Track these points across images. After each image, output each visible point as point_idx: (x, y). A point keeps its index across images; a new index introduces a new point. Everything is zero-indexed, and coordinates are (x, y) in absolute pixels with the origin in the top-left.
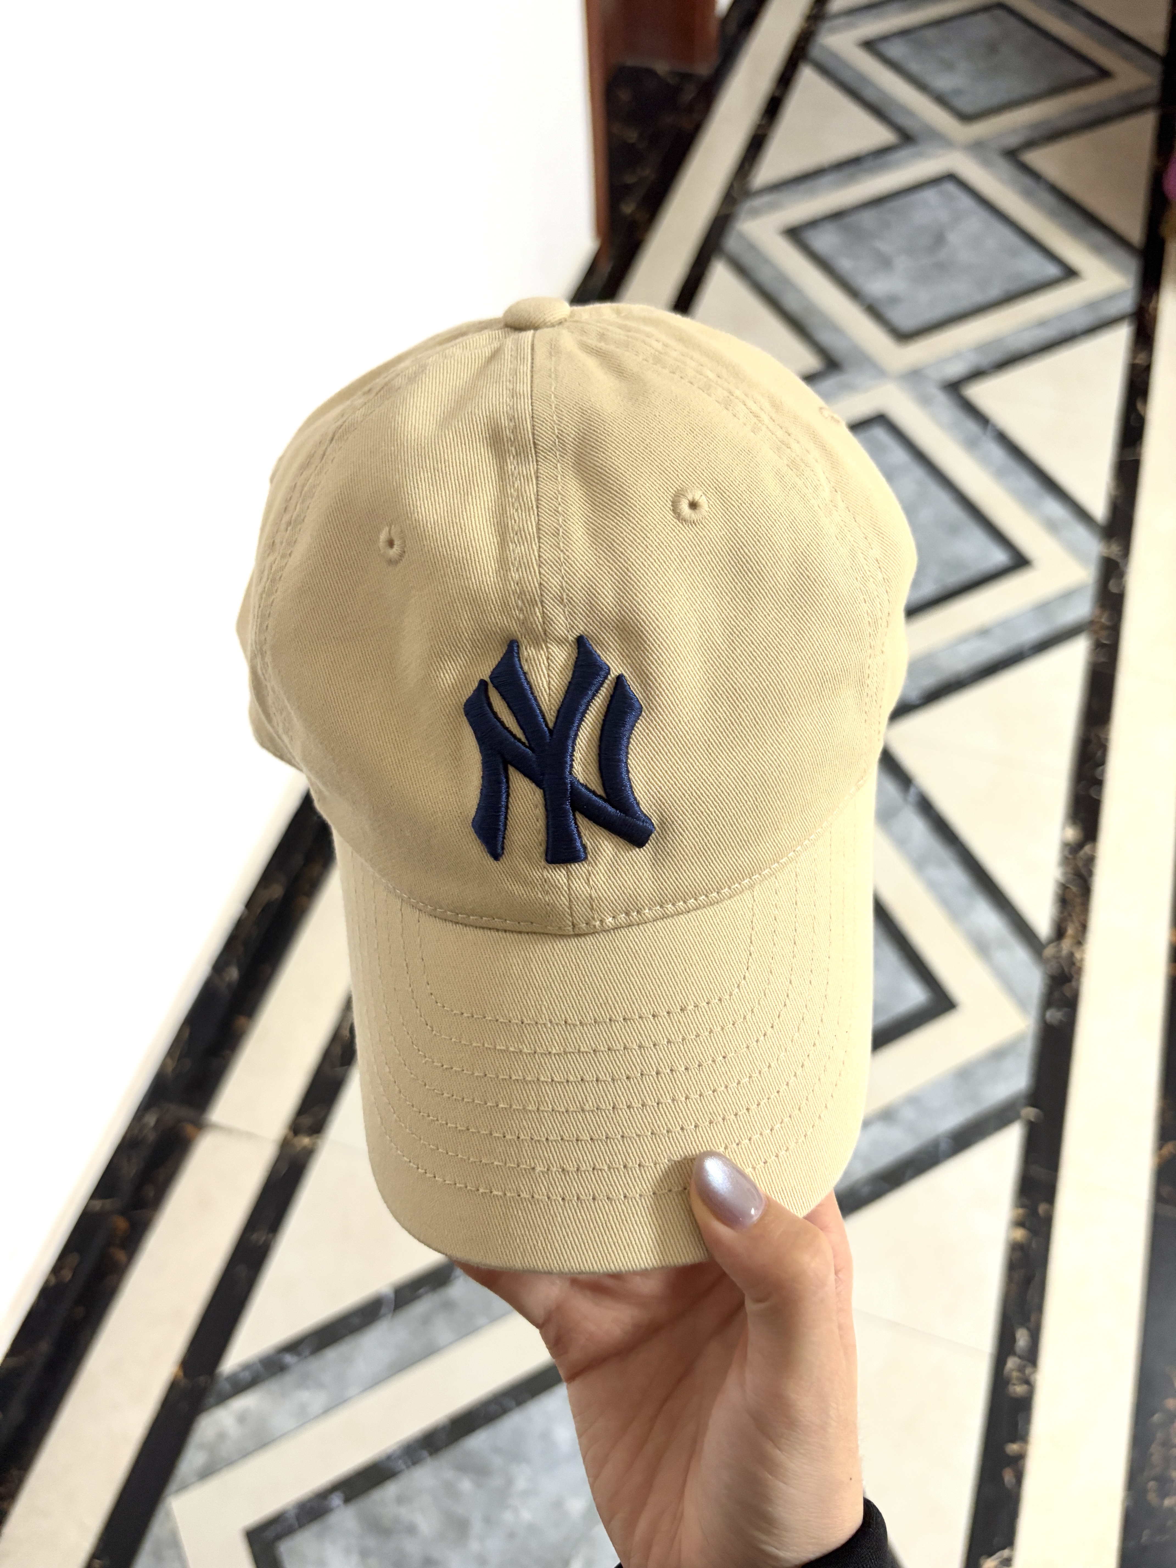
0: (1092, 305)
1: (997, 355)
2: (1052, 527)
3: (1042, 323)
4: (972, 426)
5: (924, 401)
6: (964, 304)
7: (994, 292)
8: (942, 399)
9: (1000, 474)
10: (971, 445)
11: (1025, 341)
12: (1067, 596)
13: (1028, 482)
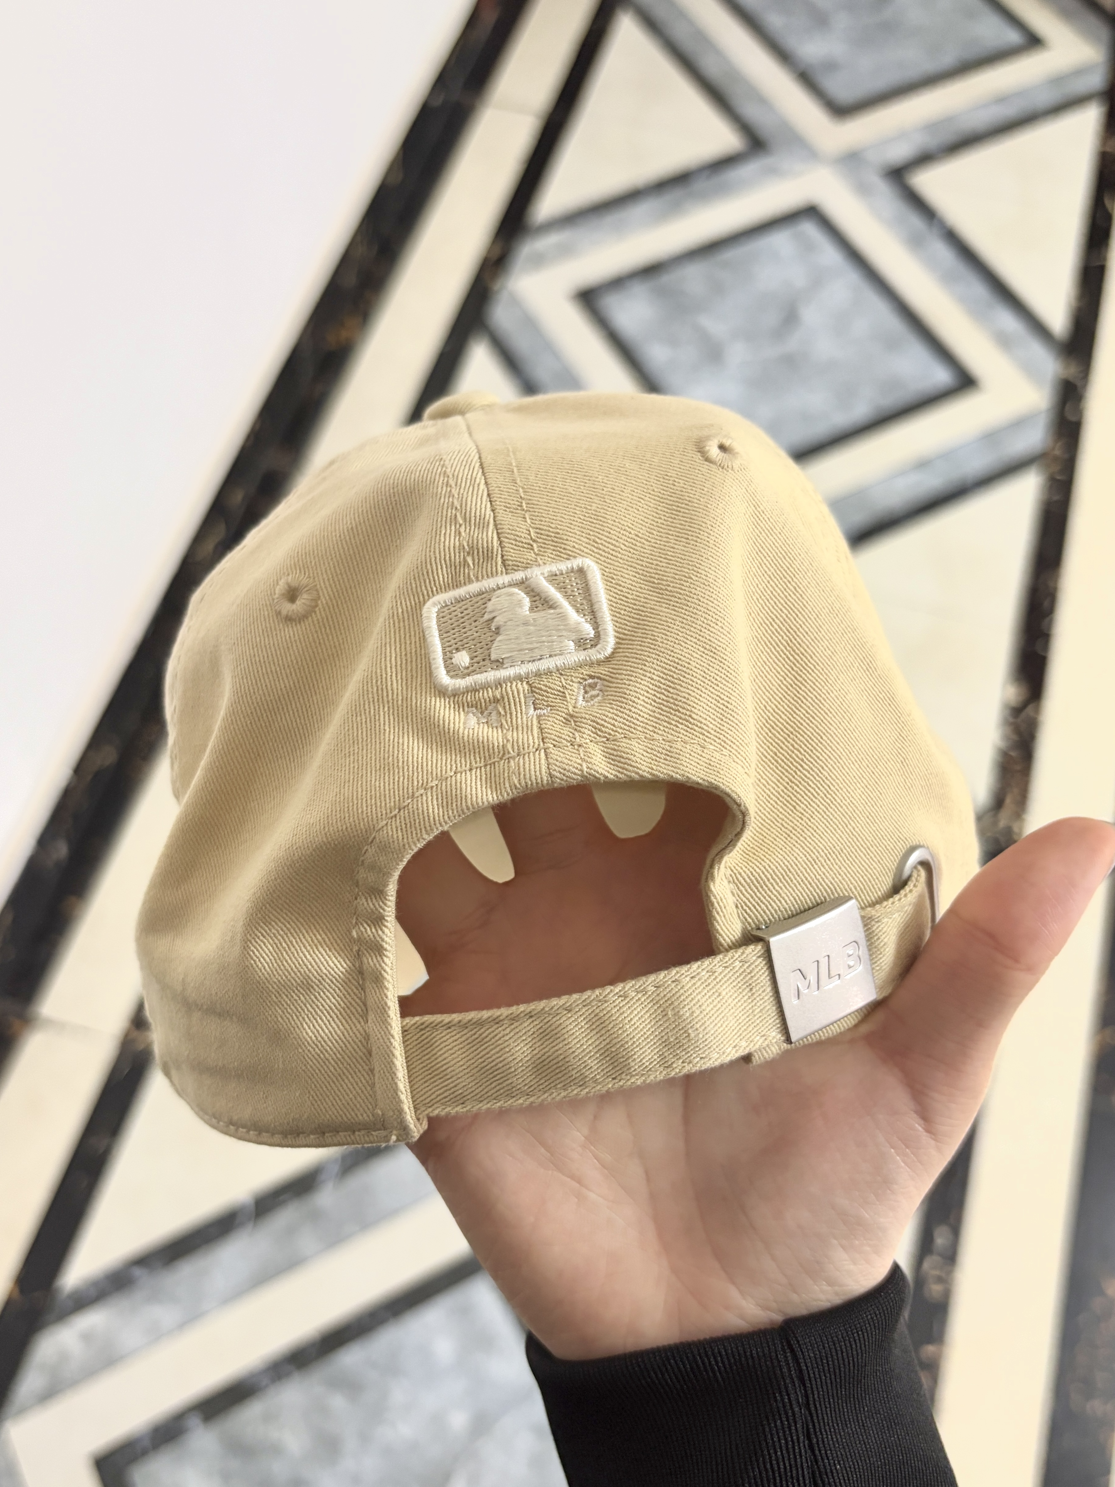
0: (1057, 80)
1: (948, 136)
2: (1004, 341)
3: (1001, 99)
4: (916, 221)
5: (862, 190)
6: (913, 73)
7: (948, 59)
8: (884, 190)
9: (947, 279)
10: (915, 243)
11: (981, 120)
12: (1018, 424)
13: (979, 289)
